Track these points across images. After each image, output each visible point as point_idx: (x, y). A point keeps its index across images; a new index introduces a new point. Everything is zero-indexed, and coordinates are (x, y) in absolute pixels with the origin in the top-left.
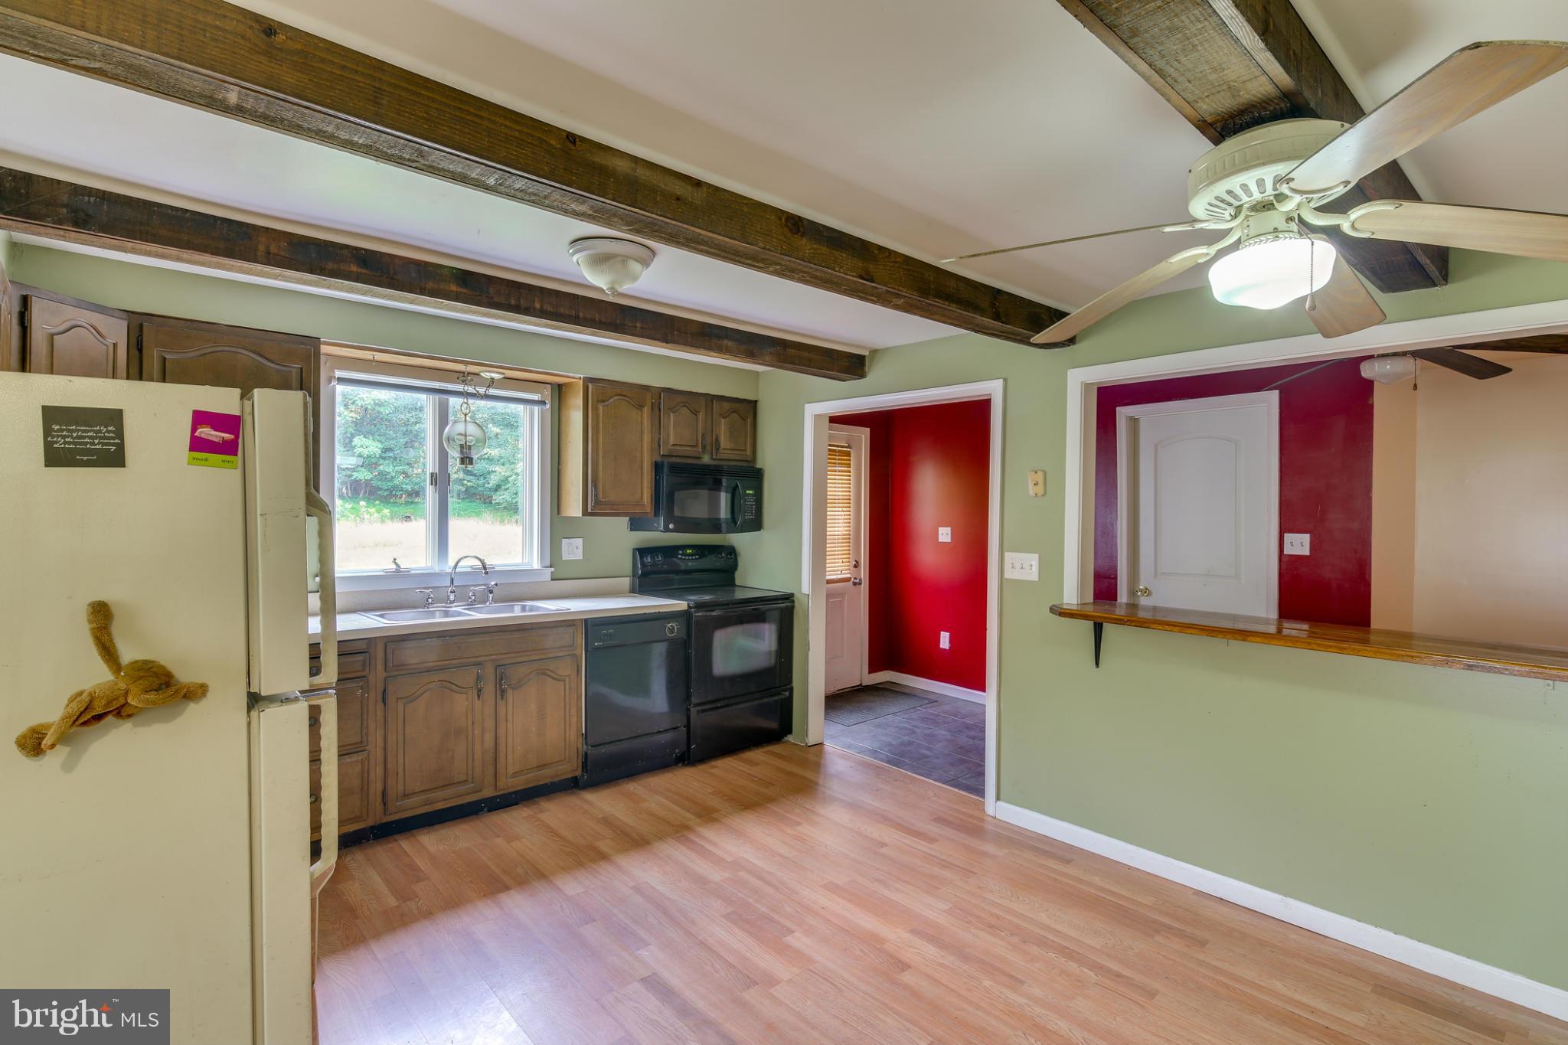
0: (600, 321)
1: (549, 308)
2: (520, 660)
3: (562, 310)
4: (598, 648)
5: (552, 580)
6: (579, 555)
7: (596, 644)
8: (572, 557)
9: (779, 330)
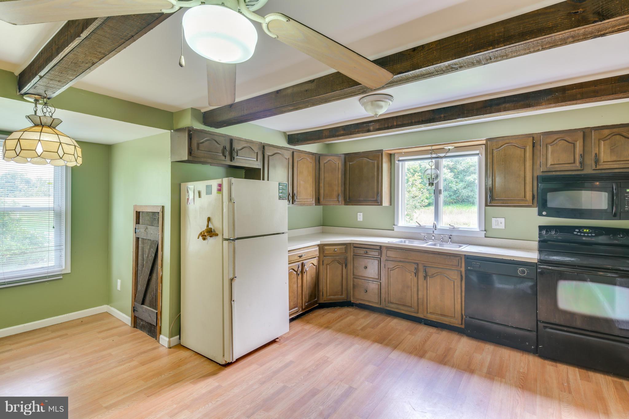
0: (422, 120)
1: (400, 123)
2: (433, 266)
3: (405, 122)
4: (469, 270)
5: (485, 237)
6: (502, 226)
7: (469, 268)
8: (497, 227)
9: (551, 83)
